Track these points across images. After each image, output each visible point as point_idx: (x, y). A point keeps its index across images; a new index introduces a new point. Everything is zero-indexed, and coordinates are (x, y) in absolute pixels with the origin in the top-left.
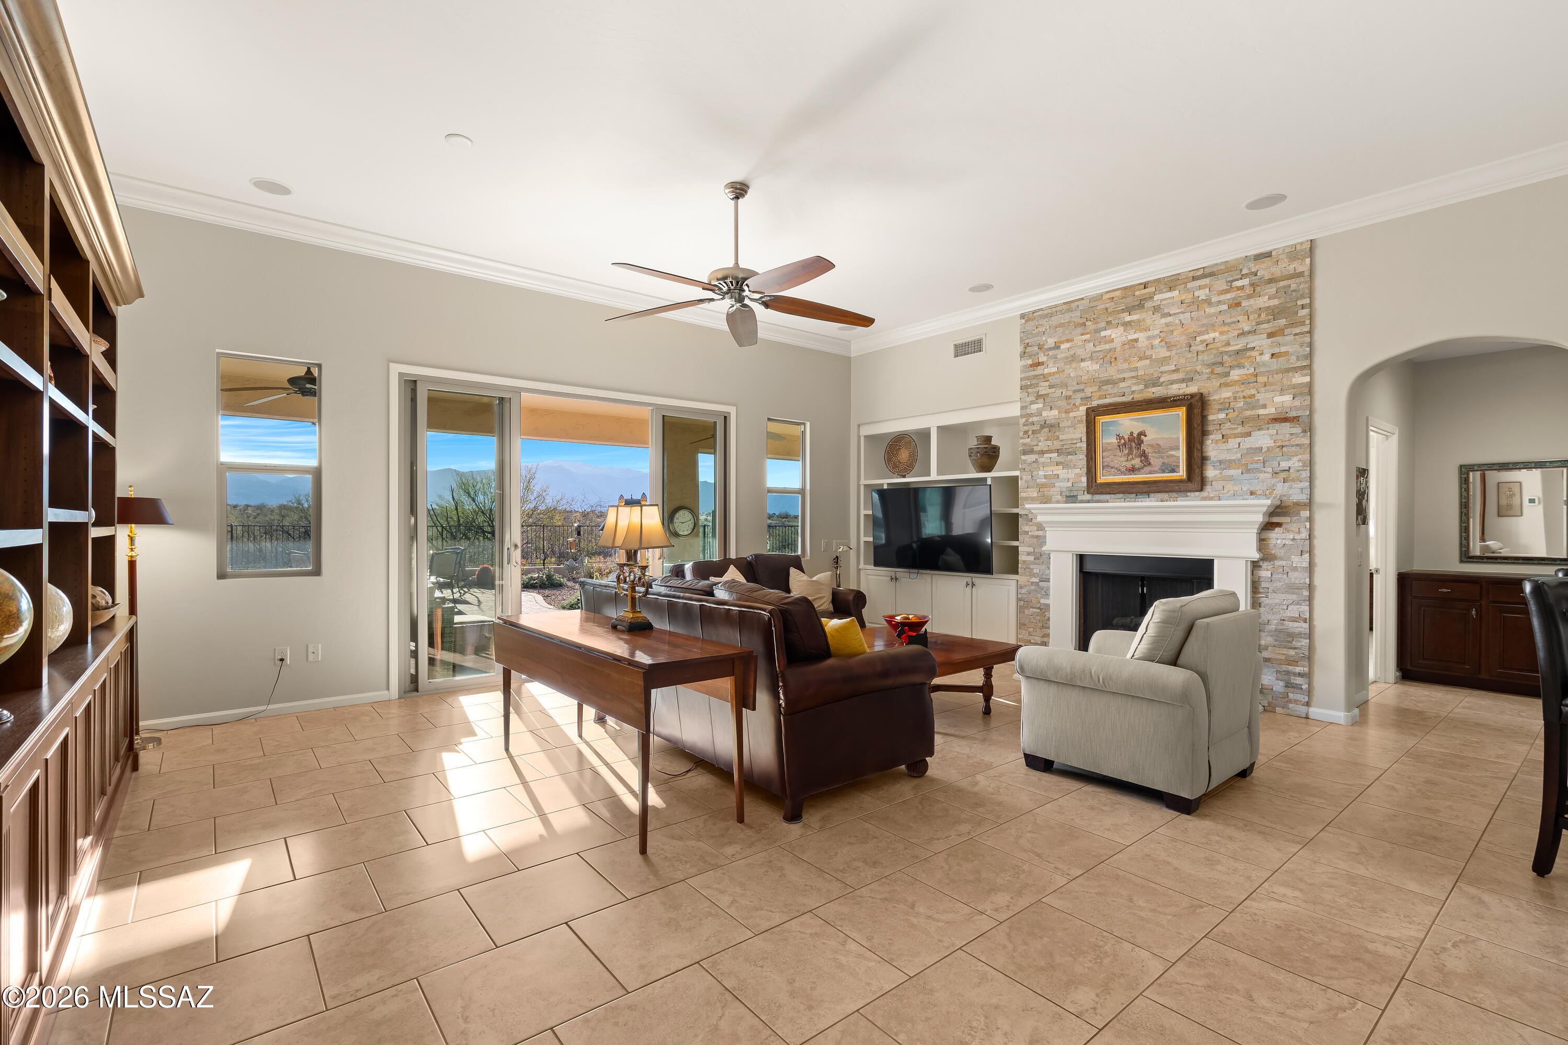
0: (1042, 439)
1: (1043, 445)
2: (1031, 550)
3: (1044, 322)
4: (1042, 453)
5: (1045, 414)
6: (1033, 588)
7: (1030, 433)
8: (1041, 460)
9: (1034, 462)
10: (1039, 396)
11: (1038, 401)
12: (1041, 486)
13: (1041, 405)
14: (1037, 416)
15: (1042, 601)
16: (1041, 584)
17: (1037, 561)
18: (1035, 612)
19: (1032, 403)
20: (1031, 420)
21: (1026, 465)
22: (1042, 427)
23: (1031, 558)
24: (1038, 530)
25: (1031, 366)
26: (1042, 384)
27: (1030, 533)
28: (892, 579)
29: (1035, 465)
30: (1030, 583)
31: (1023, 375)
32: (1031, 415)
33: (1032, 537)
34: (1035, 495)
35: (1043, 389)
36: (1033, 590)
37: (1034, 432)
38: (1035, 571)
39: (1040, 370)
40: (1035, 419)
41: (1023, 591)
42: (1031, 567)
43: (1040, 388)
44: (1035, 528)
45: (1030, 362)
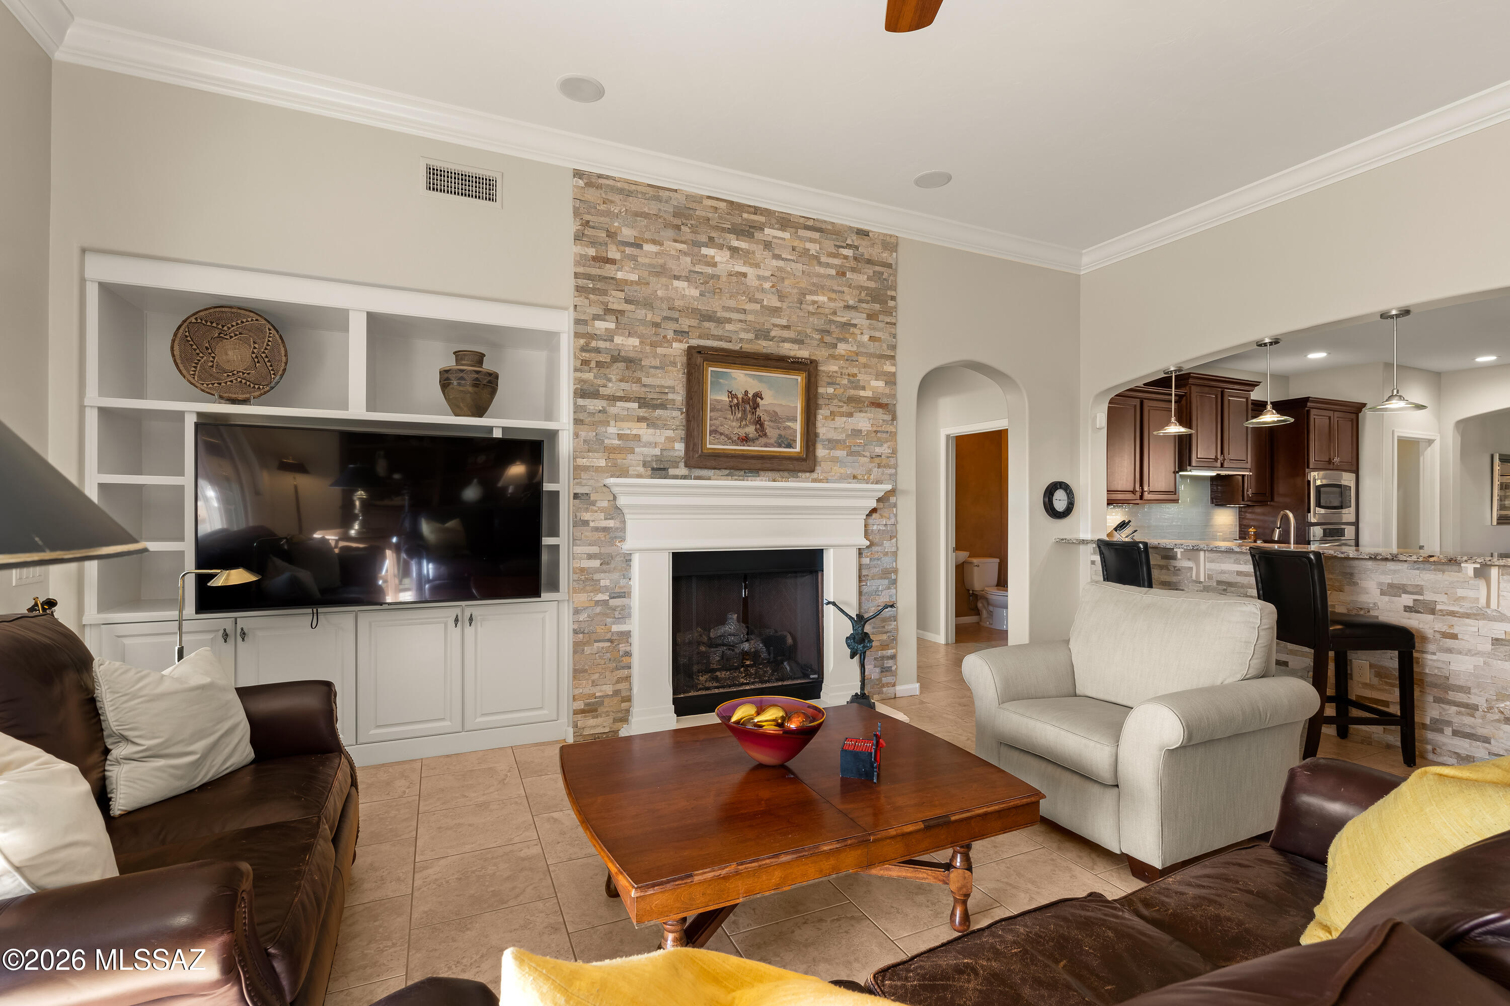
0: (614, 378)
1: (612, 388)
2: (594, 550)
3: (617, 198)
4: (613, 399)
5: (618, 340)
6: (598, 610)
7: (593, 364)
8: (613, 410)
9: (600, 411)
10: (608, 311)
11: (607, 317)
12: (610, 451)
13: (612, 326)
14: (605, 340)
15: (615, 628)
16: (613, 602)
17: (604, 567)
18: (603, 648)
19: (596, 317)
20: (594, 344)
21: (585, 414)
22: (615, 359)
23: (596, 563)
24: (606, 519)
25: (594, 259)
26: (614, 293)
27: (592, 524)
28: (226, 636)
29: (601, 417)
30: (593, 604)
31: (581, 270)
32: (593, 337)
33: (597, 529)
34: (602, 463)
35: (615, 300)
36: (598, 614)
37: (599, 364)
38: (603, 583)
39: (609, 270)
40: (602, 344)
41: (583, 617)
42: (596, 577)
43: (611, 299)
44: (602, 516)
45: (592, 252)
